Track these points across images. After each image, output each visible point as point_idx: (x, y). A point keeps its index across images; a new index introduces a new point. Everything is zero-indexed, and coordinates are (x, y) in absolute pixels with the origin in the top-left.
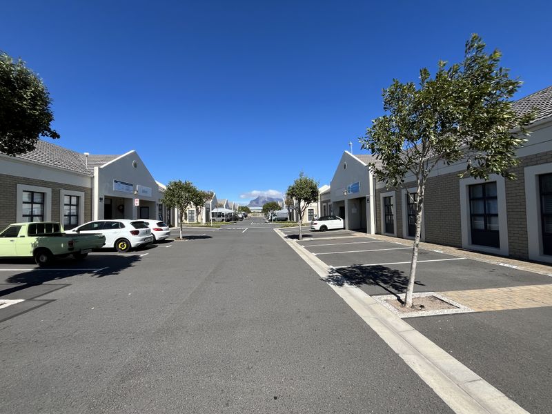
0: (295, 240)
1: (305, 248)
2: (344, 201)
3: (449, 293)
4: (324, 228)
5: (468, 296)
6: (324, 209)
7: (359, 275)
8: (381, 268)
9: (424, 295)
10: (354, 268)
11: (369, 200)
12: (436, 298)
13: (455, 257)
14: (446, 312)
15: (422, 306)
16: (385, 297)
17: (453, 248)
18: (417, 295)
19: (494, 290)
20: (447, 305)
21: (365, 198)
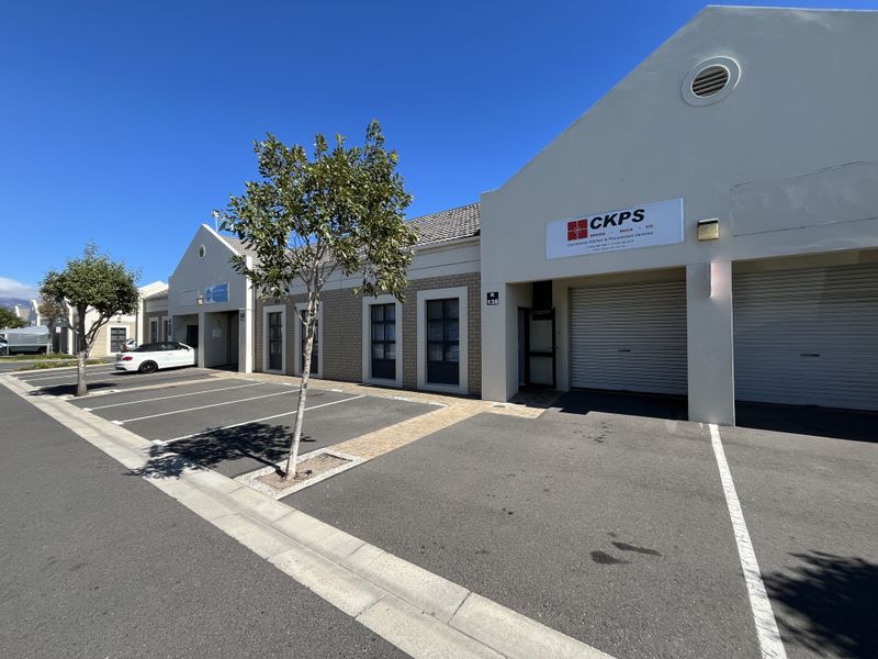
0: (64, 397)
1: (94, 412)
2: (197, 315)
3: (343, 444)
4: (149, 367)
5: (362, 443)
6: (151, 328)
7: (215, 446)
8: (255, 428)
9: (312, 455)
10: (207, 435)
11: (244, 316)
12: (327, 455)
13: (354, 396)
14: (337, 470)
15: (309, 472)
16: (257, 474)
17: (353, 385)
18: (303, 458)
19: (387, 429)
20: (339, 461)
21: (237, 312)
